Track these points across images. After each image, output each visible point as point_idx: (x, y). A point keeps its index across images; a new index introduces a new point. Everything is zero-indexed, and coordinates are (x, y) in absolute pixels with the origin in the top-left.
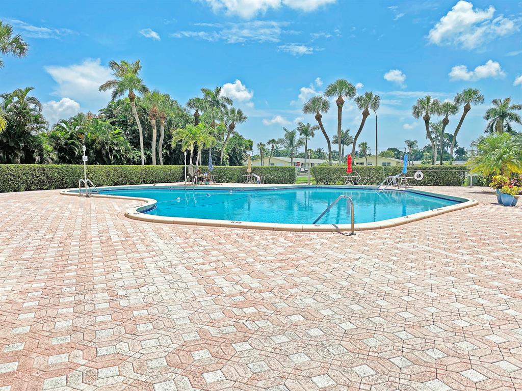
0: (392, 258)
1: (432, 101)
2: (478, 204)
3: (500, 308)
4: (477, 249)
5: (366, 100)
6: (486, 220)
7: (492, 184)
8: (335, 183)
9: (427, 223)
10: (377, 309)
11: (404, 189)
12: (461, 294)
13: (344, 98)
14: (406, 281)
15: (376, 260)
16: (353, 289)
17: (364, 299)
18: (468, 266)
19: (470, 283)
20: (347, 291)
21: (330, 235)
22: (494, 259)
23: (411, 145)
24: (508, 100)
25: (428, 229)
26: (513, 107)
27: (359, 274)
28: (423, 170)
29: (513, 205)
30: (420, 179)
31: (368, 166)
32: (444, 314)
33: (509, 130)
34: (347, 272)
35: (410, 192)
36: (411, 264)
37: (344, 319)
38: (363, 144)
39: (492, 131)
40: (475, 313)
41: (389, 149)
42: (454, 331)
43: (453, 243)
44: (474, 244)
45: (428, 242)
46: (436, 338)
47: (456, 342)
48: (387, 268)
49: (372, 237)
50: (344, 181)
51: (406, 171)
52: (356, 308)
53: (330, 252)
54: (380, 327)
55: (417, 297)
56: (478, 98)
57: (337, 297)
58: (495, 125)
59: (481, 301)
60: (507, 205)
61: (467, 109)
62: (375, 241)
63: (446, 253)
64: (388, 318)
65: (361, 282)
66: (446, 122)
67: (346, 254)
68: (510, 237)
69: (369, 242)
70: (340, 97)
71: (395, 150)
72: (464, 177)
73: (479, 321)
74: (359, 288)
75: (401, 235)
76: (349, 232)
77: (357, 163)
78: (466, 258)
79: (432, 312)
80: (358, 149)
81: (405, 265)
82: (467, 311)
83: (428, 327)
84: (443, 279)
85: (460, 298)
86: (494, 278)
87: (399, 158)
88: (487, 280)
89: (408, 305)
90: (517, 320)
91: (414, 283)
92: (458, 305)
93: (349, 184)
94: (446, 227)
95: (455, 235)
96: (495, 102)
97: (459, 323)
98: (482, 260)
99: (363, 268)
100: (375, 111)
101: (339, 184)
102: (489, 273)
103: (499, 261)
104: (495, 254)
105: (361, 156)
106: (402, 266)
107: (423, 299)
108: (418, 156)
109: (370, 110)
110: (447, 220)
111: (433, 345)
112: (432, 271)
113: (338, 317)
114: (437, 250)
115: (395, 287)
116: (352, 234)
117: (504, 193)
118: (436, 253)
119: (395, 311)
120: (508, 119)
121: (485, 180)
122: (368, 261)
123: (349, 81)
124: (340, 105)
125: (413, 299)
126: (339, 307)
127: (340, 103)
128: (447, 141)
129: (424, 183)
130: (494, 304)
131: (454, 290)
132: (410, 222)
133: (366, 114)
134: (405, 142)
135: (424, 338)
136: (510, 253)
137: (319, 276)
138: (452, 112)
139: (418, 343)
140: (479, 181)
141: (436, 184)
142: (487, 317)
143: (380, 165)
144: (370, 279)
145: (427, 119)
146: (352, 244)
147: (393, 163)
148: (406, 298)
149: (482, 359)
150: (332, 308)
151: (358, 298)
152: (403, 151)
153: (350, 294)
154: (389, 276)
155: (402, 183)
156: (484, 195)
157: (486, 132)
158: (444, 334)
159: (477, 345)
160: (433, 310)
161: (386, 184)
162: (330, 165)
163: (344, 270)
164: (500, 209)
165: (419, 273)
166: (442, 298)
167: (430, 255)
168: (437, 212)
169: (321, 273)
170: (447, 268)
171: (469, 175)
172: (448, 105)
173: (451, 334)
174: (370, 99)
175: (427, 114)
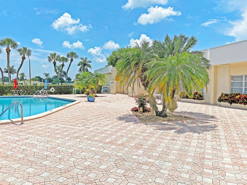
0: (47, 134)
1: (56, 55)
2: (80, 102)
3: (101, 150)
4: (86, 123)
5: (24, 51)
6: (85, 109)
7: (85, 93)
8: (7, 94)
9: (61, 113)
10: (43, 167)
11: (46, 96)
12: (84, 147)
13: (10, 48)
14: (57, 146)
15: (38, 137)
16: (27, 158)
17: (34, 163)
18: (84, 132)
19: (86, 141)
20: (23, 161)
21: (7, 126)
22: (93, 127)
23: (47, 75)
24: (86, 58)
25: (62, 116)
26: (88, 62)
27: (30, 148)
28: (54, 87)
29: (93, 101)
30: (53, 91)
31: (26, 85)
32: (79, 160)
33: (87, 71)
34: (21, 148)
35: (49, 98)
36: (57, 136)
37: (24, 180)
38: (22, 74)
39: (81, 70)
40: (92, 156)
41: (36, 77)
42: (85, 168)
43: (74, 121)
44: (84, 121)
45: (63, 123)
46: (78, 176)
47: (88, 175)
48: (45, 141)
49: (34, 124)
50: (12, 93)
51: (46, 88)
52: (30, 170)
53: (9, 137)
54: (47, 178)
55: (64, 154)
56: (76, 56)
57: (17, 166)
58: (82, 68)
59: (93, 149)
60: (91, 101)
61: (72, 60)
62: (36, 126)
63: (72, 127)
64: (51, 172)
65: (31, 152)
66: (63, 65)
67: (20, 137)
68: (96, 116)
69: (33, 127)
70: (8, 48)
71: (39, 77)
72: (72, 90)
73: (94, 160)
74: (31, 157)
75: (49, 121)
76: (20, 123)
77: (19, 84)
78: (81, 128)
79: (73, 161)
80: (19, 76)
81: (54, 137)
82: (88, 155)
83: (73, 170)
84: (74, 141)
85: (84, 150)
86: (95, 136)
87: (41, 81)
88: (93, 138)
89: (60, 160)
90: (109, 155)
91: (61, 146)
92: (84, 154)
93: (16, 95)
94: (70, 114)
95: (74, 118)
96: (81, 58)
97: (87, 163)
98: (88, 128)
99: (31, 144)
100: (28, 57)
101: (9, 95)
102: (93, 134)
103: (95, 127)
104: (93, 124)
105: (21, 80)
106: (53, 138)
107: (67, 154)
108: (50, 81)
109: (26, 56)
110: (69, 111)
111: (77, 180)
112: (68, 138)
113: (20, 180)
114: (68, 126)
115: (51, 151)
116: (22, 124)
117: (90, 97)
118: (68, 128)
119: (54, 166)
120: (87, 66)
121: (81, 91)
122: (34, 138)
123: (13, 40)
124: (8, 52)
125: (62, 156)
126: (19, 173)
127: (8, 51)
128: (63, 74)
129: (55, 93)
130: (98, 149)
131: (80, 146)
132: (53, 113)
133: (24, 58)
134: (44, 74)
135: (72, 178)
136: (98, 123)
137: (3, 155)
138: (65, 61)
139: (70, 181)
140: (79, 92)
141: (61, 94)
142: (97, 157)
143: (32, 85)
144: (37, 149)
145: (55, 63)
146: (23, 129)
147: (39, 84)
148: (59, 156)
149: (101, 180)
150: (15, 175)
151: (31, 164)
152: (43, 78)
153: (25, 162)
154: (47, 145)
155: (45, 94)
156: (82, 98)
157: (79, 71)
158: (81, 172)
159: (97, 173)
160: (73, 159)
161: (36, 94)
162: (3, 84)
163: (20, 147)
164: (89, 104)
165: (62, 140)
166: (76, 152)
167: (65, 129)
168: (64, 107)
169: (4, 152)
170: (75, 135)
171: (74, 89)
172: (63, 58)
173: (84, 171)
174: (26, 51)
175: (55, 61)
